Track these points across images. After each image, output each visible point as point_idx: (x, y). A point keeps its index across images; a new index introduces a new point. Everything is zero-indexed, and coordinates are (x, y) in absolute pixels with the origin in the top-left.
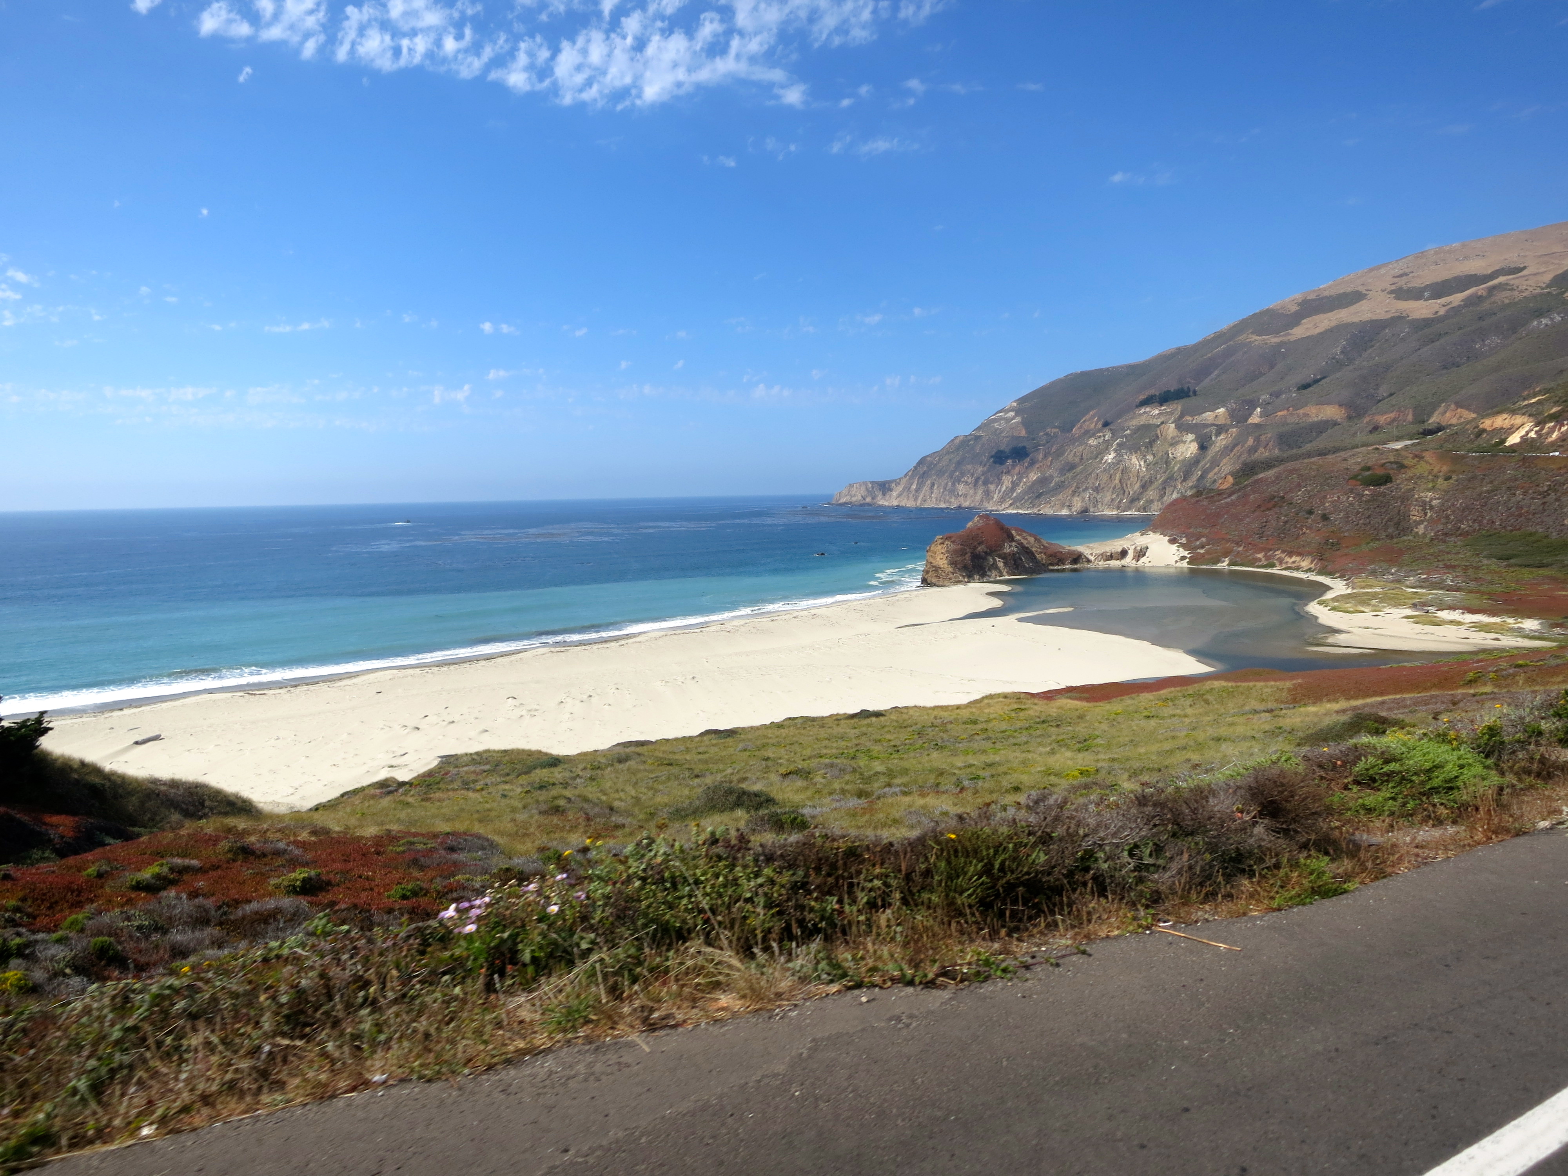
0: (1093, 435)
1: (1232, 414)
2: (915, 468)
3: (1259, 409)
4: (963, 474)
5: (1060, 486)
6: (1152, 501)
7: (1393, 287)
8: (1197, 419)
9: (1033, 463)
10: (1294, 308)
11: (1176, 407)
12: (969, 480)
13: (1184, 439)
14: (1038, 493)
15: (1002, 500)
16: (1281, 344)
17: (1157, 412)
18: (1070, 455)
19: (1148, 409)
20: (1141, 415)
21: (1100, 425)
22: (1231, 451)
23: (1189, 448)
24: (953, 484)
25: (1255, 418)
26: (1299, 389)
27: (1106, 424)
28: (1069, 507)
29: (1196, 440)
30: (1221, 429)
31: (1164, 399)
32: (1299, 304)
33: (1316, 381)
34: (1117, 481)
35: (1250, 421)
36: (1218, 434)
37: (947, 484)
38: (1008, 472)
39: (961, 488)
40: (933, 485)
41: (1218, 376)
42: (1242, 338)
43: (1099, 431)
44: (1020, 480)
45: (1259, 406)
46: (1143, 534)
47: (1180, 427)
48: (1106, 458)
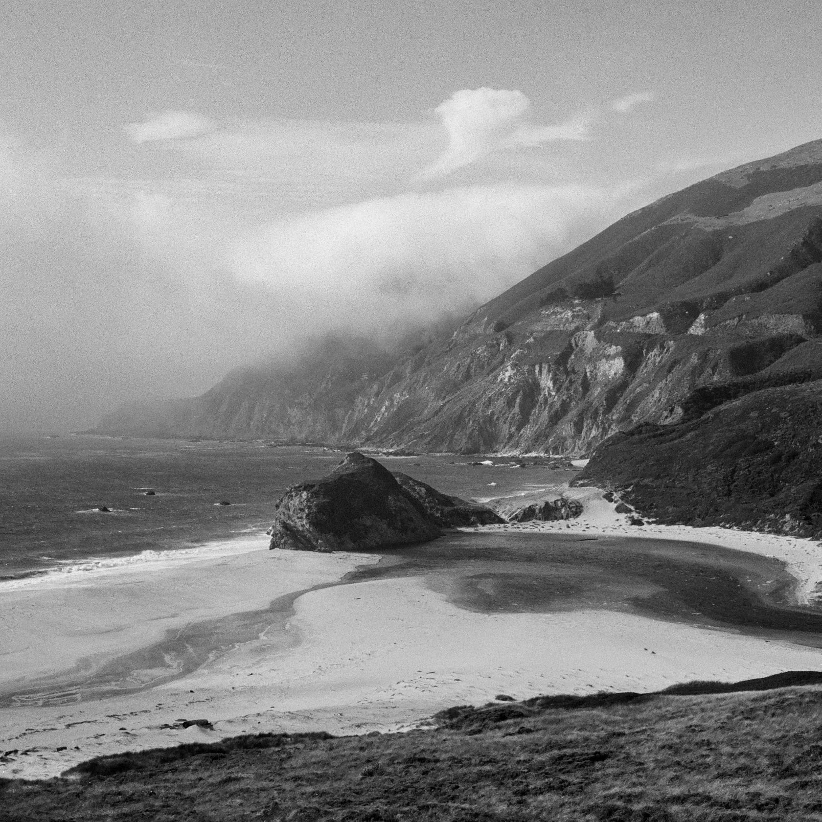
3: (702, 317)
8: (623, 326)
9: (397, 379)
11: (596, 308)
12: (306, 403)
13: (607, 352)
16: (727, 230)
17: (570, 314)
19: (557, 309)
20: (547, 316)
21: (490, 330)
22: (669, 371)
23: (613, 365)
25: (697, 329)
26: (753, 291)
27: (499, 328)
29: (622, 353)
30: (654, 341)
32: (749, 176)
33: (775, 282)
35: (691, 331)
36: (651, 348)
45: (703, 311)
46: (572, 485)
47: (600, 336)
48: (501, 376)
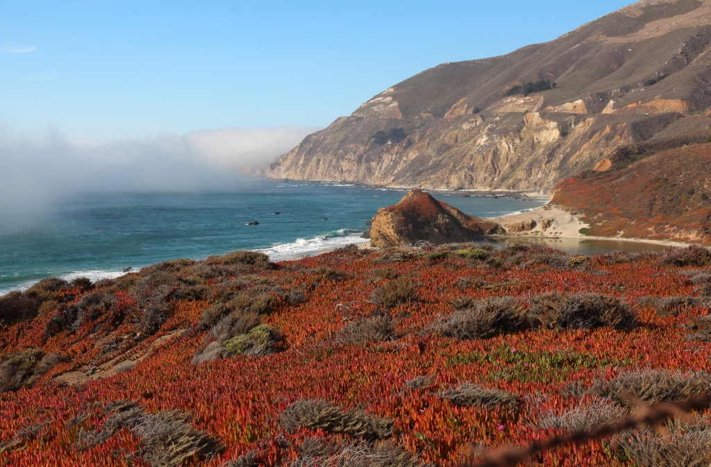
0: (467, 120)
1: (588, 104)
2: (301, 145)
3: (612, 102)
4: (346, 152)
5: (437, 166)
6: (520, 180)
8: (558, 109)
9: (410, 143)
10: (639, 13)
11: (540, 98)
12: (352, 158)
13: (548, 126)
14: (418, 169)
15: (385, 176)
16: (629, 45)
17: (522, 101)
18: (447, 137)
19: (514, 99)
20: (507, 103)
21: (470, 112)
22: (590, 138)
23: (551, 134)
24: (338, 161)
25: (609, 109)
26: (646, 85)
27: (476, 111)
28: (448, 184)
29: (558, 126)
30: (579, 118)
31: (529, 90)
32: (642, 9)
33: (662, 78)
34: (489, 162)
35: (604, 112)
36: (576, 123)
37: (331, 161)
38: (388, 151)
39: (345, 165)
40: (319, 160)
41: (574, 71)
42: (592, 38)
43: (470, 116)
44: (401, 158)
45: (611, 99)
47: (543, 115)
48: (479, 141)
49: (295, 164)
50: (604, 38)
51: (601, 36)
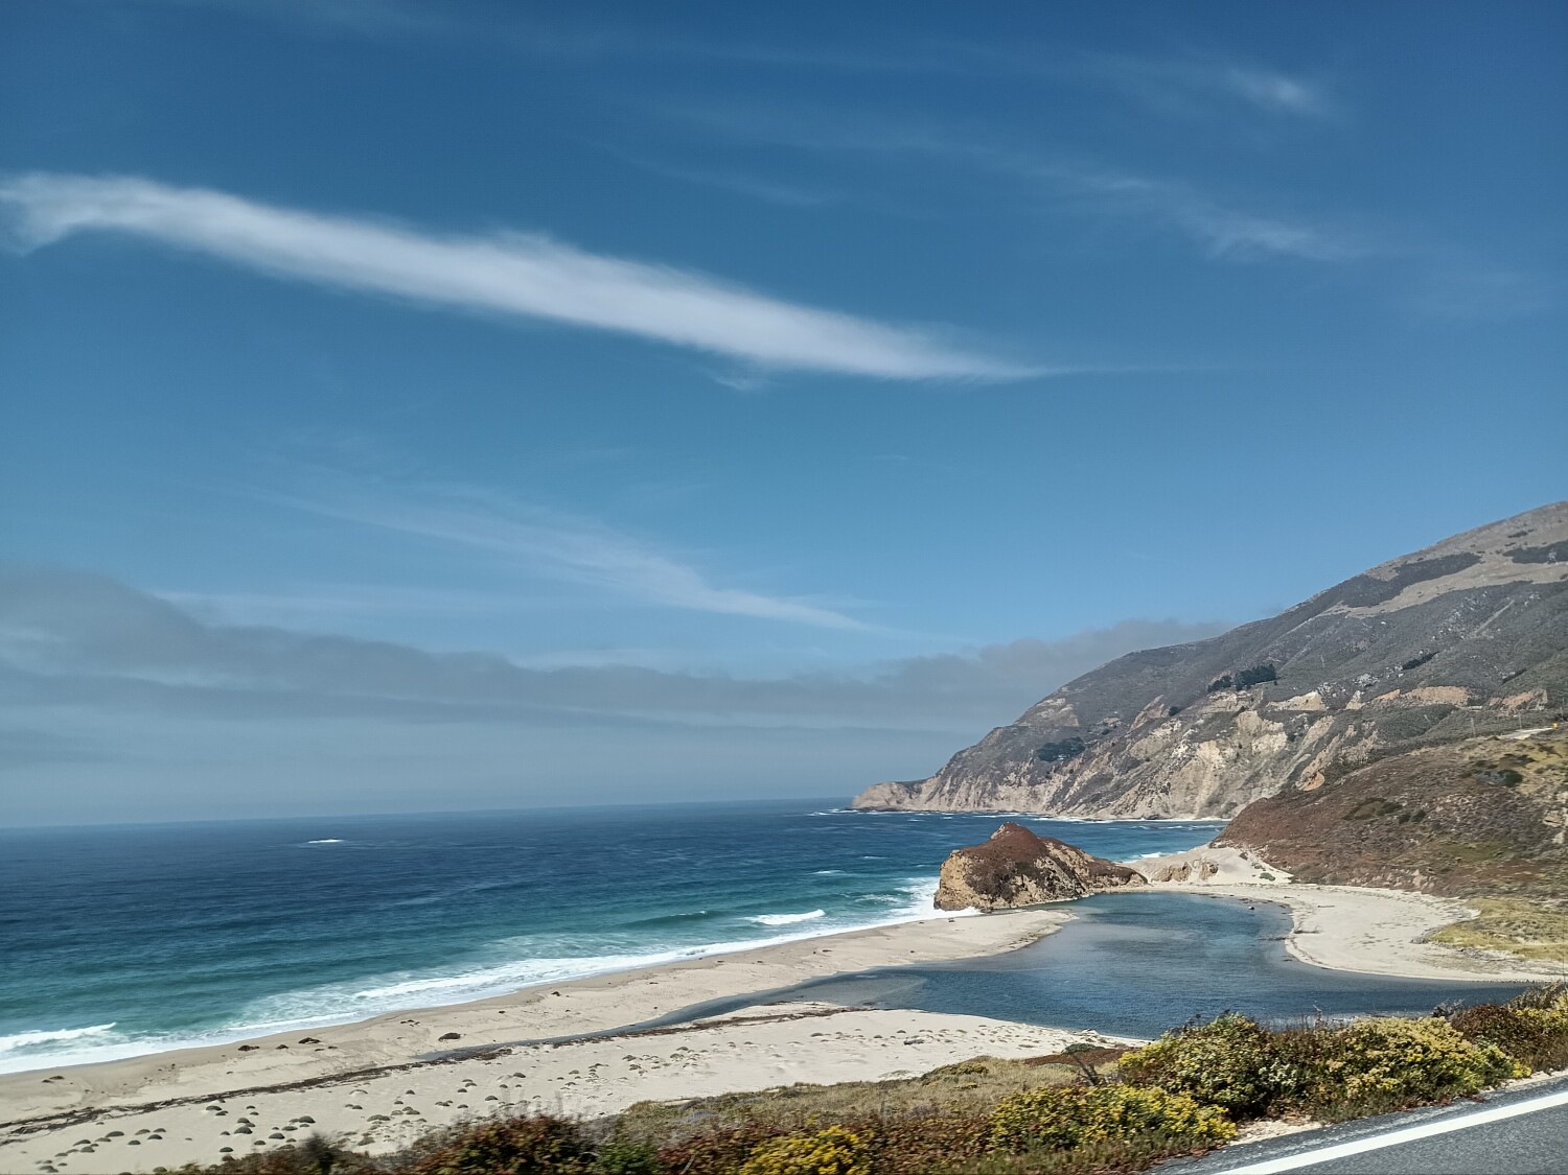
0: (1159, 725)
1: (1325, 698)
2: (949, 765)
3: (1358, 693)
4: (1005, 773)
5: (1120, 789)
6: (1235, 806)
7: (1511, 548)
8: (1282, 706)
9: (1090, 757)
10: (1392, 574)
11: (1260, 690)
12: (1013, 780)
13: (1270, 729)
14: (1094, 794)
15: (1053, 803)
16: (1380, 617)
17: (1234, 697)
18: (1133, 749)
19: (1224, 694)
20: (1214, 700)
21: (1166, 714)
22: (1328, 743)
23: (1276, 740)
24: (994, 786)
25: (1354, 705)
26: (1406, 668)
27: (1174, 712)
28: (1133, 812)
29: (1284, 729)
30: (1314, 717)
31: (1244, 681)
32: (1398, 569)
33: (1426, 659)
34: (1191, 781)
35: (1348, 707)
36: (1311, 723)
37: (986, 785)
38: (1059, 770)
39: (1003, 789)
40: (970, 785)
41: (1308, 653)
42: (1333, 610)
43: (1165, 720)
44: (1074, 779)
45: (1358, 689)
46: (1211, 846)
47: (1262, 716)
48: (1175, 753)
49: (939, 790)
50: (1346, 609)
51: (1342, 607)
